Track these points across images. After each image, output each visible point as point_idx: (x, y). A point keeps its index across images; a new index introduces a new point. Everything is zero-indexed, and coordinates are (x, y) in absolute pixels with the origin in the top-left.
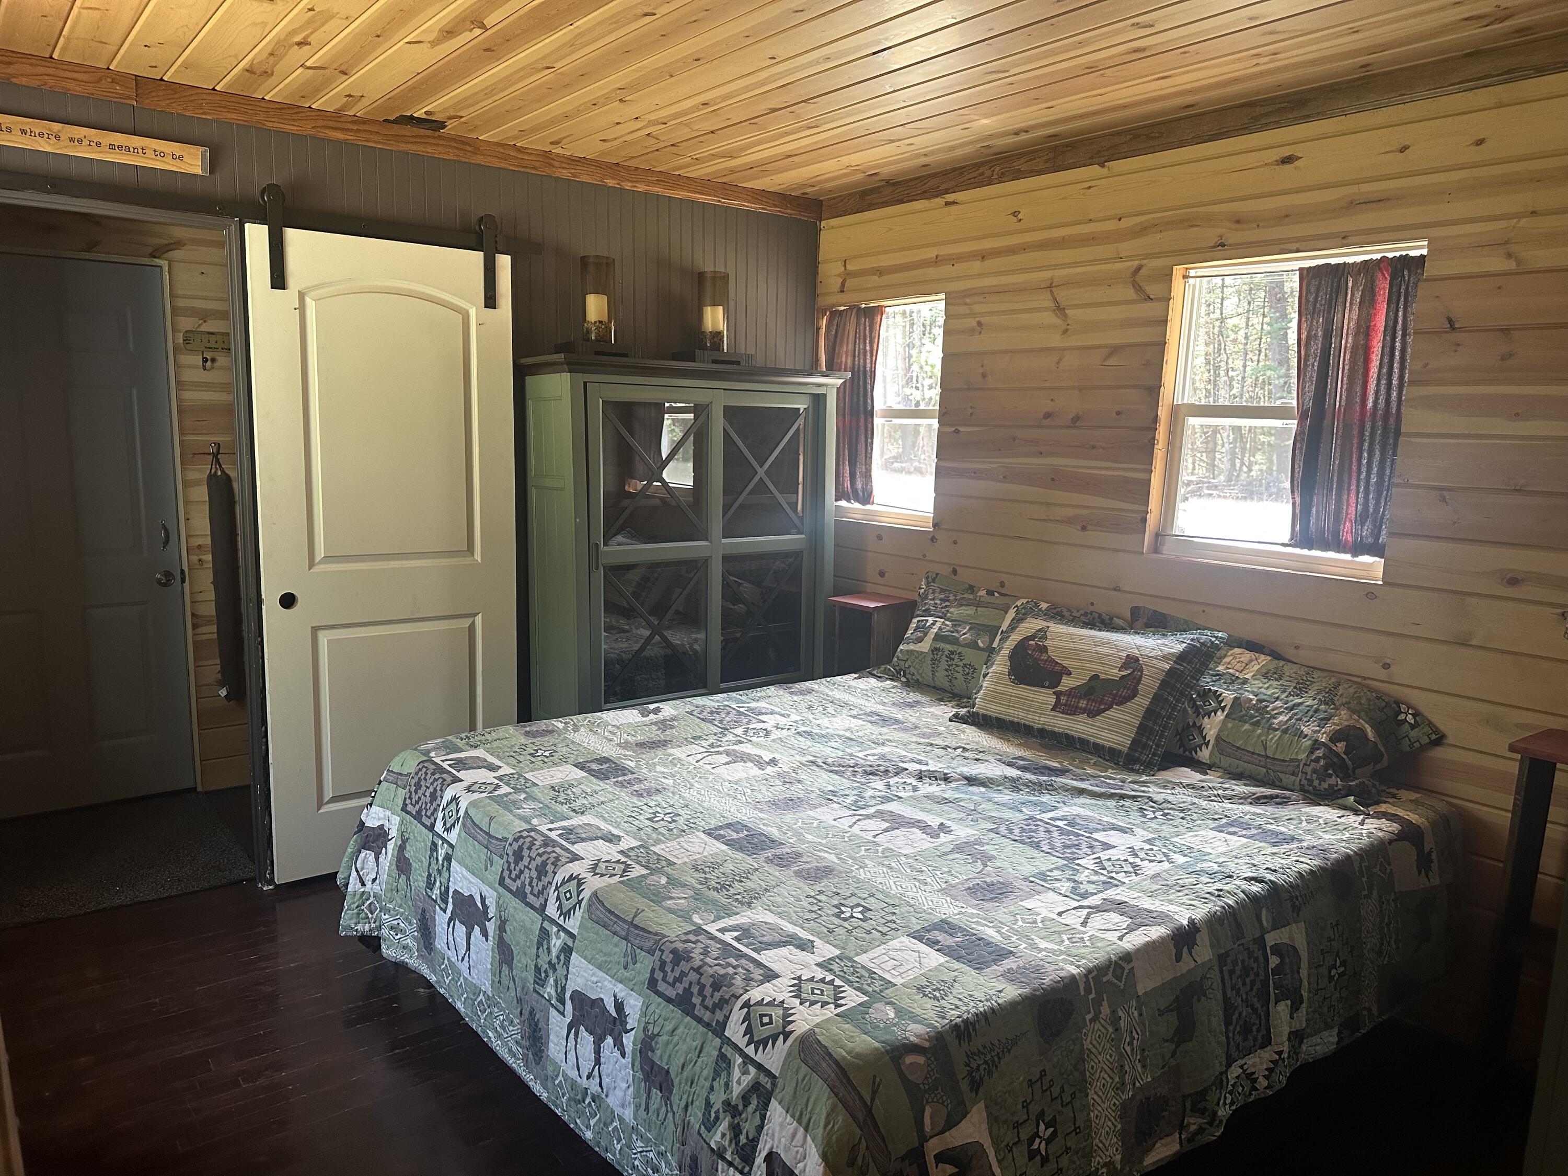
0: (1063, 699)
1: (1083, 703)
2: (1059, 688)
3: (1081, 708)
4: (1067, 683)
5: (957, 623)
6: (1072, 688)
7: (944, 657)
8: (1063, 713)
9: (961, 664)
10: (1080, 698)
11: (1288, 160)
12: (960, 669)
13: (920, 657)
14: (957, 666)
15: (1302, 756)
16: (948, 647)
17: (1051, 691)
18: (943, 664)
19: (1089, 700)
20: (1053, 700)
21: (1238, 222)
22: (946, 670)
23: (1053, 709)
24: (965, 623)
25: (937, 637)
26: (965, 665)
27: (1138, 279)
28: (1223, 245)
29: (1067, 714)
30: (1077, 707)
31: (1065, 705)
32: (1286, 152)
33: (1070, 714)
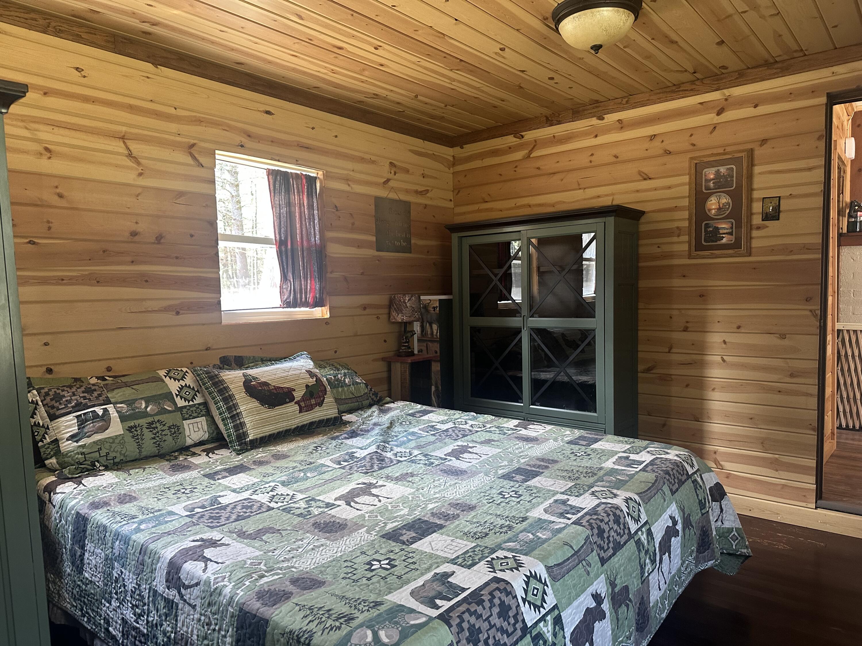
0: (302, 404)
1: (313, 401)
2: (296, 400)
3: (314, 404)
4: (298, 395)
5: (130, 403)
6: (303, 396)
7: (144, 430)
8: (307, 411)
9: (166, 428)
10: (310, 399)
11: (268, 113)
12: (167, 432)
13: (117, 441)
14: (163, 431)
15: (366, 391)
16: (143, 422)
17: (293, 403)
18: (148, 435)
19: (314, 398)
20: (297, 407)
21: (249, 136)
22: (154, 438)
23: (300, 412)
24: (136, 400)
25: (123, 418)
26: (170, 427)
27: (192, 151)
28: (242, 146)
29: (309, 411)
30: (311, 405)
31: (305, 407)
32: (268, 109)
33: (311, 410)
